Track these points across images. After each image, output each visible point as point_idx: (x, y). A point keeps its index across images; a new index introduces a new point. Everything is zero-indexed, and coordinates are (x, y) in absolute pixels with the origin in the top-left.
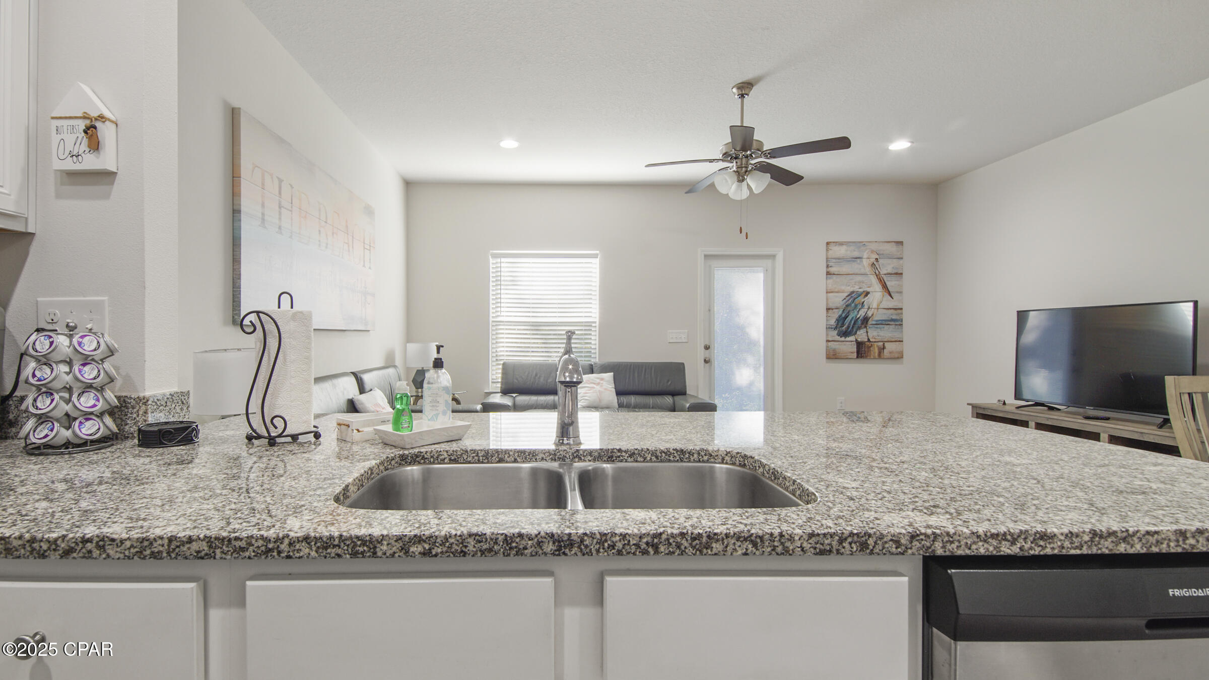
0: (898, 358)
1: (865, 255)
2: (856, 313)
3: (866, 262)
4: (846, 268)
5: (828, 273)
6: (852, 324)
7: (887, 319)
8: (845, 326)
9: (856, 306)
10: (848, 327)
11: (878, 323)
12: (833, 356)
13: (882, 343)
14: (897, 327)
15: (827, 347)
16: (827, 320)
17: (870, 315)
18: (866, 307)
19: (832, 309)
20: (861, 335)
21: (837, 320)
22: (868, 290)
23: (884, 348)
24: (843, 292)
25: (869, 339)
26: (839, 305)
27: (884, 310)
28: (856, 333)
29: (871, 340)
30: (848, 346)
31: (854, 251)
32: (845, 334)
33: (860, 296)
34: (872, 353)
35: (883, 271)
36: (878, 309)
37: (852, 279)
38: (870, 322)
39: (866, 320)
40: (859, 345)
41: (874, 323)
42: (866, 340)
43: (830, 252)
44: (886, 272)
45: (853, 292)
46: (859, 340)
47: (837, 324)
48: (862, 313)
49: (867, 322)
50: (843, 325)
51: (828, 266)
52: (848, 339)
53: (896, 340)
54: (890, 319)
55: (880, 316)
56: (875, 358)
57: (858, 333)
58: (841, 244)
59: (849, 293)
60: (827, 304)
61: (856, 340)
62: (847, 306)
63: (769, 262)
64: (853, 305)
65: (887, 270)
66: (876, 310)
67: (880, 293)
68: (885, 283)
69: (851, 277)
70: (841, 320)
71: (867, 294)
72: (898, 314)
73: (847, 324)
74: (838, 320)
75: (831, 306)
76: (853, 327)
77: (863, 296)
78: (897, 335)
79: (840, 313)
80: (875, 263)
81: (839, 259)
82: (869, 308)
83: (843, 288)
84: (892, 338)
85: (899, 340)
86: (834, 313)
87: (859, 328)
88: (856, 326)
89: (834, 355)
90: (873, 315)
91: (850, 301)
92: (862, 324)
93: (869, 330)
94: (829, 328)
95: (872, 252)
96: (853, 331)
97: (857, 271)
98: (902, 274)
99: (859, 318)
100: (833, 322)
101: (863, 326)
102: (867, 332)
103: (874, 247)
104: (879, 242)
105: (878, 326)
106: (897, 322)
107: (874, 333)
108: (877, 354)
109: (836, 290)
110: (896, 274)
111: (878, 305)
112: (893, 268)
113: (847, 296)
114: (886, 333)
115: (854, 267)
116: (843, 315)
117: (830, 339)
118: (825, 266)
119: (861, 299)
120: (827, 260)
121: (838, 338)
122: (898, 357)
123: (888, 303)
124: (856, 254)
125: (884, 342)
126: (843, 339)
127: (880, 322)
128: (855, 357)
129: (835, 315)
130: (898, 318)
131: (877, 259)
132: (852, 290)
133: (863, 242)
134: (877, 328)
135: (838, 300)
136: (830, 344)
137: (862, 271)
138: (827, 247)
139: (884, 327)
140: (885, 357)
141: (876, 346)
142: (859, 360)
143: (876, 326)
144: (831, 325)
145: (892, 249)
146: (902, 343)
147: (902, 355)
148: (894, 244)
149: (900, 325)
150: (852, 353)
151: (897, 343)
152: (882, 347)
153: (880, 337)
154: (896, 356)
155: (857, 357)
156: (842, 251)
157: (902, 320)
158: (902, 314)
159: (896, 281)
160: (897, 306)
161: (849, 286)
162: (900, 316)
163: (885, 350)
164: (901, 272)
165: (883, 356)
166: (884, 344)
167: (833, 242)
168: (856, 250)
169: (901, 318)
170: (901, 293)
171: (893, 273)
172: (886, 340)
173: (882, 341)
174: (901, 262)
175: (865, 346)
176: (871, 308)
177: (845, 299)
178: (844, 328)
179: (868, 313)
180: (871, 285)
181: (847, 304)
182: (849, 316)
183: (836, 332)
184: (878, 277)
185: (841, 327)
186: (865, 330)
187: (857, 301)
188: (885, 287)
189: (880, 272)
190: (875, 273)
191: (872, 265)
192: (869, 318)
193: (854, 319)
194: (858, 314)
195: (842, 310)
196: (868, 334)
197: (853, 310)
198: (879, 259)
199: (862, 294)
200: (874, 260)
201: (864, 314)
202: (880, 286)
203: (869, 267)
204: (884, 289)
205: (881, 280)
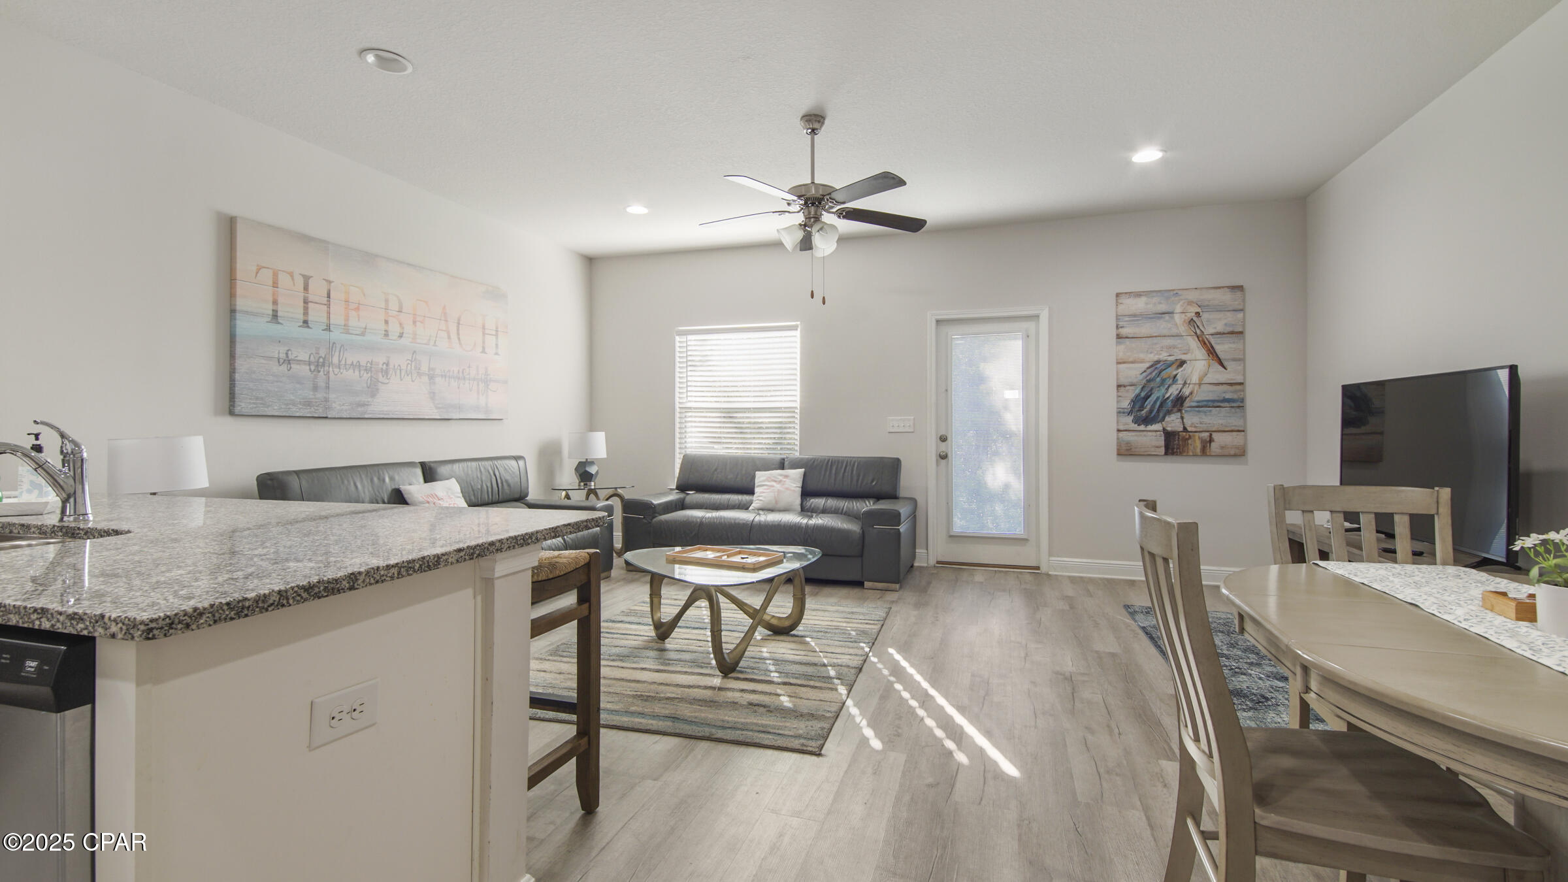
0: (1235, 455)
1: (1178, 309)
2: (1163, 390)
3: (1178, 318)
4: (1146, 328)
5: (1119, 337)
6: (1157, 407)
7: (1217, 398)
8: (1145, 410)
9: (1163, 381)
10: (1151, 411)
11: (1200, 404)
12: (1126, 452)
13: (1208, 434)
14: (1233, 410)
15: (1118, 439)
16: (1118, 402)
17: (1187, 393)
18: (1180, 381)
19: (1125, 386)
20: (1173, 422)
21: (1132, 401)
22: (1183, 357)
23: (1211, 440)
24: (1142, 362)
25: (1185, 428)
26: (1135, 381)
27: (1212, 386)
28: (1163, 419)
29: (1189, 429)
30: (1152, 436)
31: (1160, 303)
32: (1147, 420)
33: (1170, 366)
34: (1191, 448)
35: (1209, 330)
36: (1200, 384)
37: (1156, 344)
38: (1187, 403)
39: (1179, 402)
40: (1169, 436)
41: (1194, 404)
42: (1181, 429)
43: (1121, 307)
44: (1212, 331)
45: (1158, 362)
46: (1169, 429)
47: (1133, 407)
48: (1173, 391)
49: (1182, 405)
50: (1142, 408)
51: (1117, 327)
52: (1150, 428)
53: (1233, 428)
54: (1221, 398)
55: (1203, 394)
56: (1195, 455)
57: (1167, 419)
58: (1138, 295)
59: (1151, 364)
60: (1118, 379)
61: (1164, 429)
62: (1149, 381)
63: (1030, 326)
64: (1158, 379)
65: (1215, 328)
66: (1196, 387)
67: (1203, 362)
68: (1212, 347)
69: (1155, 340)
70: (1139, 402)
71: (1182, 363)
72: (1235, 392)
73: (1149, 407)
74: (1134, 402)
75: (1123, 381)
76: (1158, 411)
77: (1175, 366)
78: (1234, 422)
79: (1138, 391)
80: (1195, 319)
81: (1135, 316)
82: (1185, 383)
83: (1142, 356)
84: (1226, 426)
85: (1236, 429)
86: (1128, 391)
87: (1169, 412)
88: (1164, 409)
89: (1127, 450)
90: (1191, 393)
91: (1154, 374)
92: (1174, 406)
93: (1185, 416)
94: (1120, 412)
95: (1190, 303)
96: (1159, 415)
97: (1166, 332)
98: (1241, 333)
99: (1168, 398)
100: (1126, 404)
101: (1175, 409)
102: (1182, 418)
103: (1193, 296)
104: (1201, 288)
105: (1202, 409)
106: (1237, 404)
107: (1192, 420)
108: (1198, 451)
109: (1131, 360)
110: (1232, 333)
111: (1201, 379)
112: (1226, 325)
113: (1148, 368)
114: (1214, 419)
115: (1162, 326)
116: (1143, 394)
117: (1121, 428)
118: (1115, 327)
119: (1172, 371)
120: (1118, 318)
121: (1135, 427)
122: (1239, 454)
123: (1217, 374)
124: (1163, 307)
125: (1211, 432)
126: (1142, 427)
127: (1205, 403)
128: (1163, 453)
129: (1131, 393)
130: (1235, 396)
131: (1198, 314)
132: (1156, 358)
133: (1174, 290)
134: (1199, 411)
135: (1135, 373)
136: (1121, 434)
137: (1174, 331)
138: (1117, 300)
139: (1211, 411)
140: (1213, 454)
141: (1197, 437)
142: (1169, 458)
143: (1197, 409)
144: (1123, 408)
145: (1226, 297)
146: (1243, 433)
147: (1244, 451)
148: (1227, 290)
149: (1239, 407)
150: (1157, 447)
151: (1234, 433)
152: (1208, 440)
153: (1204, 425)
154: (1232, 452)
155: (1166, 454)
156: (1139, 305)
157: (1243, 400)
158: (1243, 391)
159: (1230, 343)
160: (1234, 380)
161: (1151, 353)
162: (1239, 394)
163: (1213, 444)
164: (1240, 330)
165: (1209, 452)
166: (1211, 435)
167: (1126, 293)
168: (1162, 302)
169: (1242, 396)
170: (1241, 360)
171: (1226, 332)
172: (1214, 429)
173: (1208, 431)
174: (1240, 315)
175: (1179, 438)
176: (1188, 383)
177: (1145, 371)
178: (1144, 412)
179: (1184, 390)
180: (1189, 350)
181: (1148, 378)
182: (1152, 396)
183: (1130, 418)
184: (1200, 339)
185: (1138, 410)
186: (1179, 414)
187: (1164, 374)
188: (1212, 353)
189: (1203, 332)
190: (1196, 333)
191: (1190, 322)
192: (1186, 398)
193: (1160, 400)
194: (1166, 393)
195: (1141, 387)
196: (1185, 420)
197: (1159, 387)
198: (1201, 313)
199: (1173, 363)
200: (1194, 314)
201: (1177, 392)
202: (1204, 351)
203: (1185, 325)
204: (1211, 356)
205: (1205, 343)
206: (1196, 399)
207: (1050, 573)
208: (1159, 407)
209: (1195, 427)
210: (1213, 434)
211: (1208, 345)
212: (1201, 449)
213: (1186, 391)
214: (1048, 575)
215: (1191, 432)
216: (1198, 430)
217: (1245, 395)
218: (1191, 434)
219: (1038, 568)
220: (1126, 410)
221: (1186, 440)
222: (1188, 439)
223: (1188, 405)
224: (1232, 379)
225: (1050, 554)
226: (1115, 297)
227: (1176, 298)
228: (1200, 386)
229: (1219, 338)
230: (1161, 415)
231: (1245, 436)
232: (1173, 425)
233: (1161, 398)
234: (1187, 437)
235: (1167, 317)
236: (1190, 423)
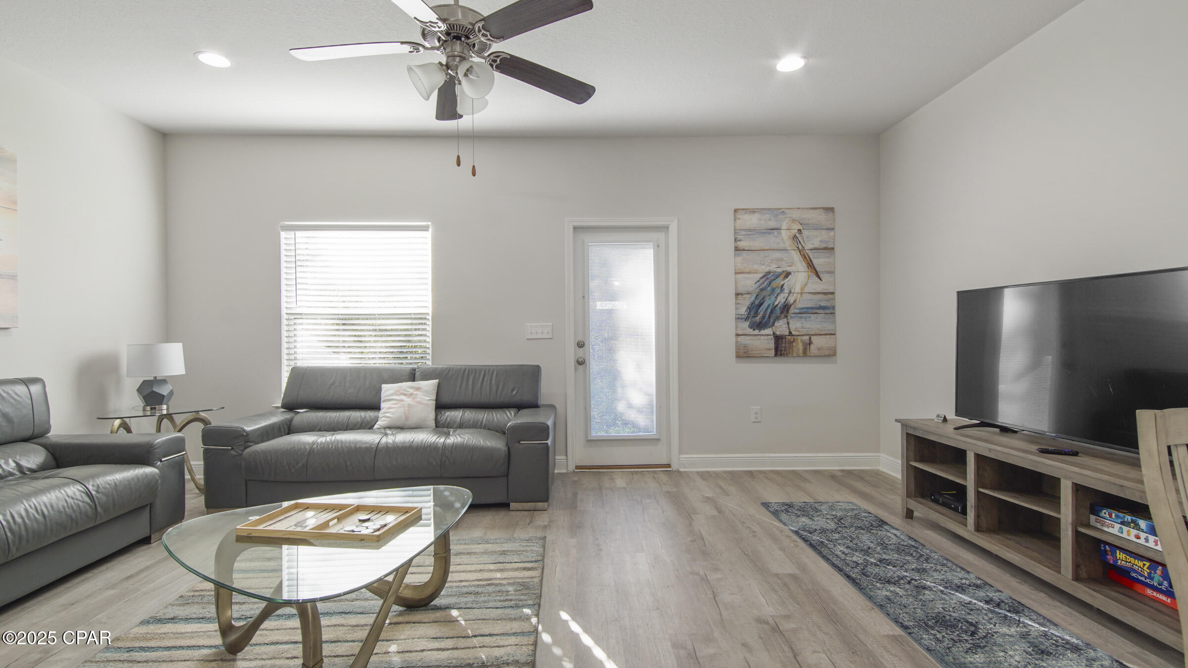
0: (829, 356)
1: (784, 226)
2: (773, 298)
3: (785, 234)
4: (759, 242)
5: (737, 249)
6: (768, 313)
7: (814, 306)
8: (759, 316)
10: (764, 317)
11: (802, 311)
12: (744, 354)
13: (807, 337)
14: (827, 316)
15: (737, 342)
16: (736, 309)
17: (792, 301)
18: (786, 291)
19: (742, 295)
20: (781, 327)
21: (749, 308)
22: (789, 269)
23: (810, 343)
24: (756, 273)
25: (790, 333)
26: (751, 289)
27: (811, 295)
28: (773, 324)
29: (793, 333)
30: (764, 341)
31: (770, 220)
32: (760, 326)
33: (778, 277)
34: (795, 349)
35: (808, 246)
36: (802, 293)
37: (767, 257)
38: (792, 310)
39: (786, 308)
40: (778, 339)
41: (797, 311)
42: (787, 333)
43: (739, 222)
44: (811, 246)
45: (769, 273)
46: (778, 333)
47: (749, 313)
48: (781, 299)
49: (788, 311)
50: (756, 314)
51: (736, 240)
53: (826, 332)
54: (818, 306)
55: (804, 302)
56: (798, 356)
57: (776, 324)
58: (753, 211)
60: (736, 288)
61: (774, 333)
62: (762, 290)
63: (661, 236)
64: (769, 288)
65: (813, 244)
66: (799, 296)
67: (804, 274)
68: (811, 261)
69: (766, 253)
70: (754, 308)
71: (788, 274)
72: (828, 300)
73: (762, 313)
74: (750, 309)
75: (741, 290)
76: (769, 317)
77: (782, 277)
78: (827, 327)
79: (753, 298)
80: (797, 235)
81: (750, 230)
82: (790, 292)
83: (756, 267)
84: (821, 330)
85: (830, 332)
86: (744, 299)
87: (778, 318)
88: (774, 316)
89: (745, 352)
90: (795, 301)
91: (766, 283)
92: (782, 313)
93: (791, 321)
94: (738, 318)
95: (794, 221)
96: (769, 321)
97: (775, 246)
98: (833, 249)
99: (777, 305)
100: (743, 311)
101: (783, 315)
102: (788, 323)
103: (796, 215)
104: (802, 209)
105: (803, 315)
106: (827, 310)
107: (797, 325)
108: (801, 351)
109: (747, 270)
110: (825, 249)
111: (802, 289)
112: (821, 241)
113: (761, 278)
114: (813, 324)
115: (772, 241)
116: (757, 302)
117: (740, 332)
118: (733, 240)
119: (779, 281)
120: (736, 232)
121: (751, 331)
122: (830, 354)
123: (815, 285)
124: (772, 224)
125: (810, 335)
126: (756, 332)
127: (805, 310)
128: (773, 355)
129: (747, 301)
130: (828, 304)
131: (799, 230)
132: (767, 269)
133: (781, 209)
134: (801, 317)
135: (750, 282)
136: (739, 338)
137: (781, 246)
138: (735, 215)
139: (810, 317)
140: (812, 355)
141: (800, 341)
142: (778, 359)
143: (799, 315)
144: (741, 315)
145: (820, 217)
146: (834, 336)
147: (835, 352)
148: (822, 211)
149: (831, 313)
150: (769, 350)
151: (828, 336)
152: (808, 342)
153: (805, 330)
154: (827, 353)
155: (776, 355)
156: (752, 221)
157: (834, 308)
158: (834, 299)
159: (825, 257)
160: (827, 290)
161: (763, 264)
162: (831, 302)
163: (811, 346)
164: (832, 246)
165: (809, 353)
166: (810, 338)
167: (743, 209)
168: (772, 219)
169: (833, 304)
170: (832, 273)
171: (821, 247)
172: (812, 333)
173: (808, 335)
174: (832, 233)
175: (785, 341)
176: (793, 292)
177: (758, 281)
178: (758, 319)
179: (789, 298)
180: (793, 263)
181: (761, 287)
182: (764, 304)
183: (748, 323)
184: (802, 253)
185: (753, 317)
186: (785, 320)
187: (774, 284)
188: (811, 267)
189: (804, 247)
190: (798, 248)
191: (793, 238)
192: (791, 305)
193: (770, 307)
194: (775, 301)
195: (755, 295)
196: (790, 325)
197: (770, 295)
198: (802, 230)
199: (780, 275)
200: (796, 231)
201: (784, 300)
202: (804, 265)
203: (790, 240)
204: (810, 268)
205: (805, 257)
206: (798, 306)
207: (681, 470)
208: (770, 313)
209: (798, 331)
210: (812, 337)
211: (808, 258)
212: (803, 350)
213: (791, 300)
214: (678, 472)
215: (795, 336)
216: (801, 334)
217: (835, 303)
218: (795, 337)
219: (669, 466)
220: (743, 316)
221: (791, 343)
222: (793, 342)
223: (792, 312)
224: (825, 290)
225: (680, 453)
226: (733, 212)
227: (783, 216)
228: (802, 295)
229: (815, 253)
230: (772, 321)
231: (835, 338)
232: (781, 329)
233: (771, 305)
234: (792, 340)
235: (775, 232)
236: (794, 327)
